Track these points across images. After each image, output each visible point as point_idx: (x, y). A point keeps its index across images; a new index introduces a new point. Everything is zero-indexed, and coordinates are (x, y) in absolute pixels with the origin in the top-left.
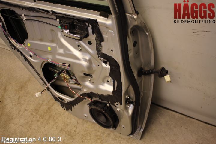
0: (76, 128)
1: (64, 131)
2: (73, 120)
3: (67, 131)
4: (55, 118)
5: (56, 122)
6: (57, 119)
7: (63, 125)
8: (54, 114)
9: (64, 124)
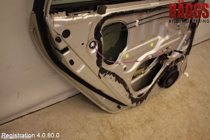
0: (146, 114)
1: (143, 124)
2: (136, 113)
3: (144, 122)
4: (126, 127)
5: (131, 127)
6: (128, 126)
7: (137, 123)
8: (121, 125)
9: (136, 121)
